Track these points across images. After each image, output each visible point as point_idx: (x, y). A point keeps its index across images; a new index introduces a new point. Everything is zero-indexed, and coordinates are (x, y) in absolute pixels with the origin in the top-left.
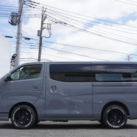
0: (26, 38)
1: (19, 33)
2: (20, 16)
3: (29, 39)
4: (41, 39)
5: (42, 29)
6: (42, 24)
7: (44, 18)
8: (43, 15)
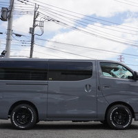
0: (17, 35)
1: (9, 29)
2: (11, 11)
3: (20, 36)
4: (33, 36)
5: (34, 26)
6: (34, 21)
7: (36, 15)
8: (35, 12)
